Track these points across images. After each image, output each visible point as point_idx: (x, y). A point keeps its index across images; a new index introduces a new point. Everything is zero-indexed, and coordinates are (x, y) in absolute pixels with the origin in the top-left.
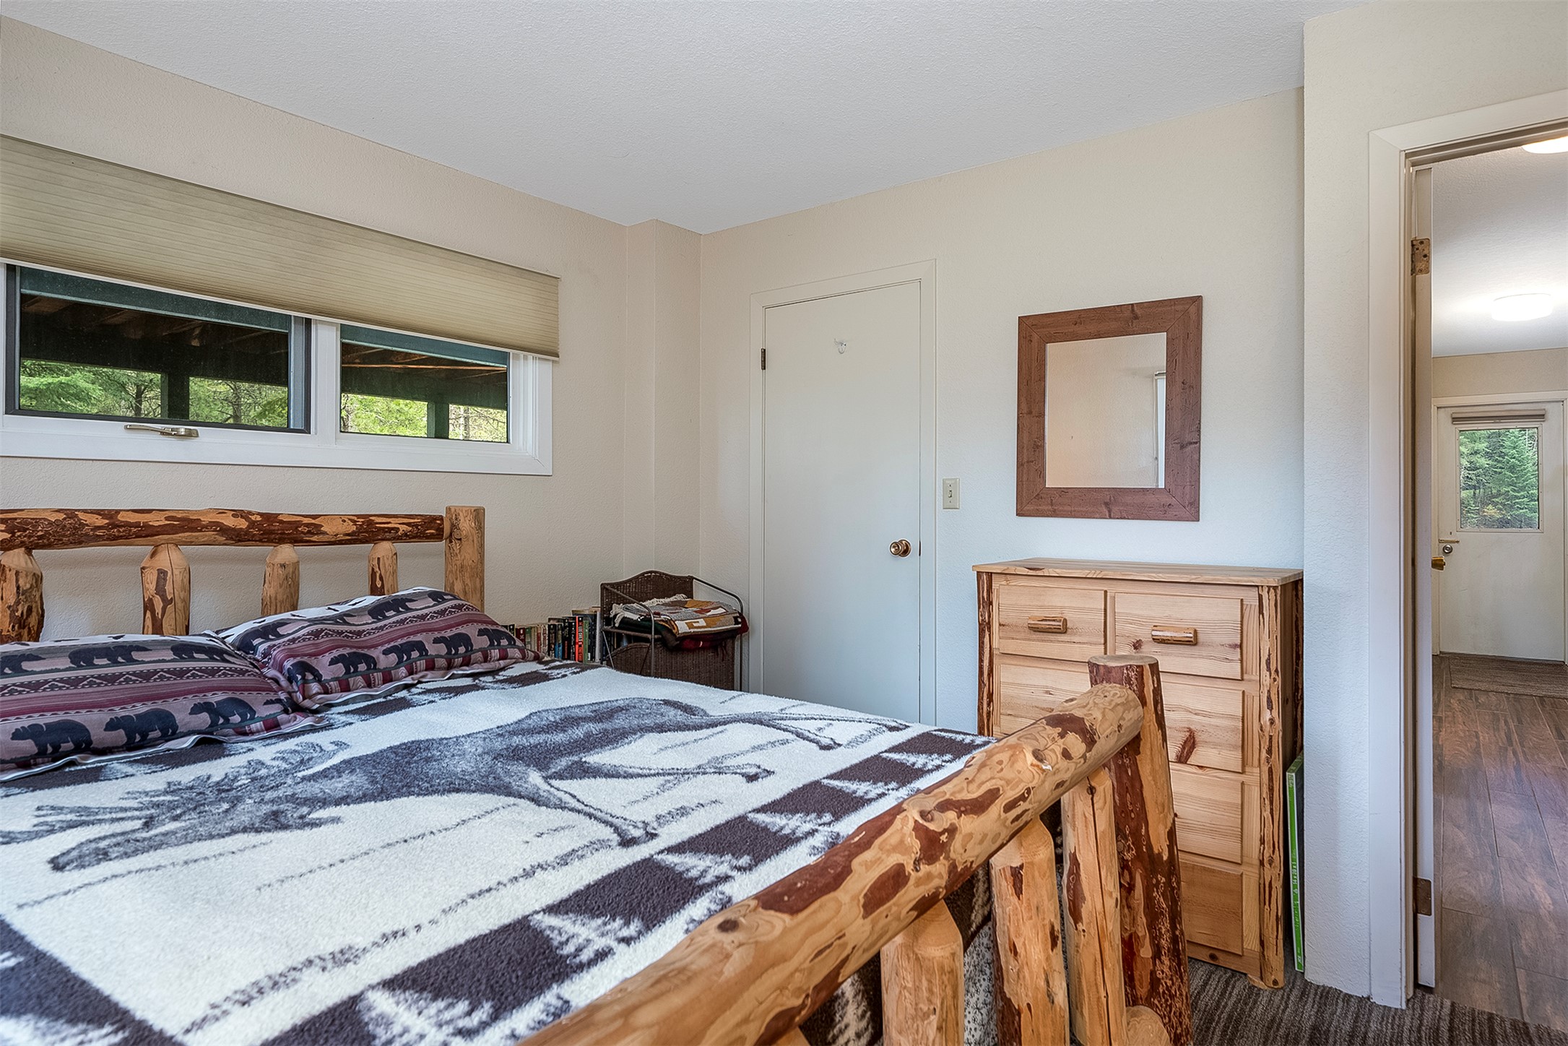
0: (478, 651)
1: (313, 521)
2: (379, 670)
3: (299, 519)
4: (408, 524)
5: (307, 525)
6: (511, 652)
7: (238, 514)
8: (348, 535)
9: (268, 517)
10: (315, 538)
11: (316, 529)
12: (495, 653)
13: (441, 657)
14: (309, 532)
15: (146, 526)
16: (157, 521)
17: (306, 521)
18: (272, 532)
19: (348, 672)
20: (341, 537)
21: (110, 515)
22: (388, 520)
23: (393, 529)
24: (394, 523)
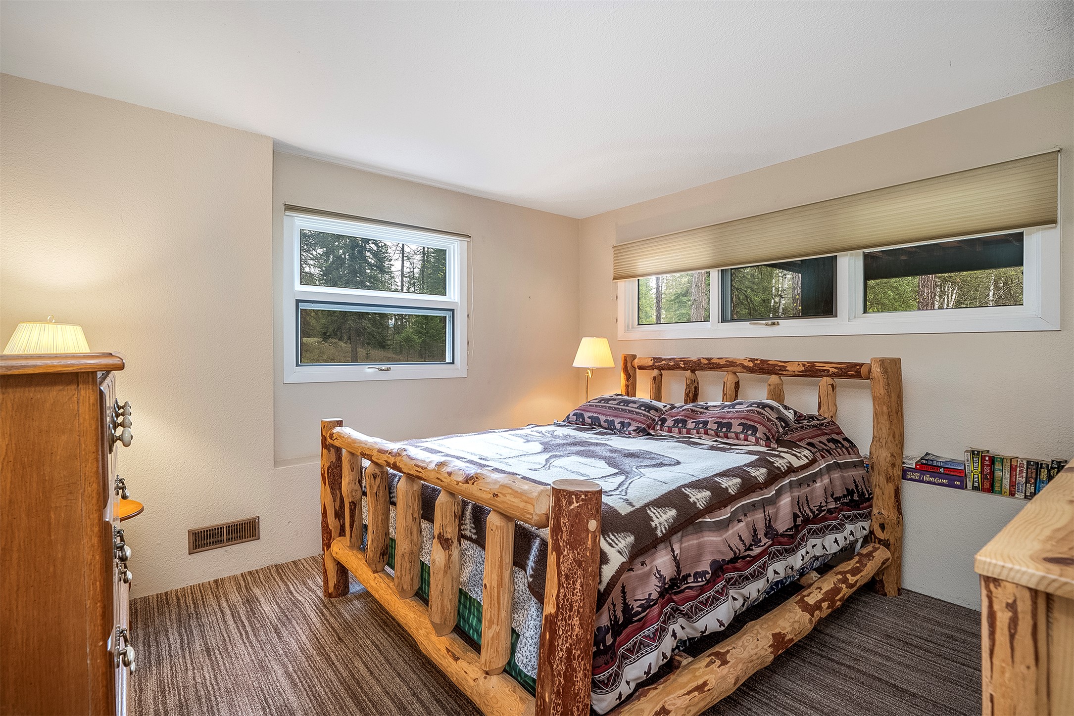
0: (733, 432)
1: (784, 364)
2: (686, 428)
3: (777, 363)
4: (836, 368)
5: (780, 366)
6: (750, 438)
7: (752, 360)
8: (800, 372)
9: (763, 361)
10: (784, 373)
11: (784, 368)
12: (742, 436)
13: (712, 430)
14: (780, 370)
15: (719, 364)
16: (722, 362)
17: (781, 364)
18: (763, 369)
19: (674, 425)
20: (797, 373)
21: (709, 359)
22: (825, 365)
23: (825, 370)
24: (827, 367)
